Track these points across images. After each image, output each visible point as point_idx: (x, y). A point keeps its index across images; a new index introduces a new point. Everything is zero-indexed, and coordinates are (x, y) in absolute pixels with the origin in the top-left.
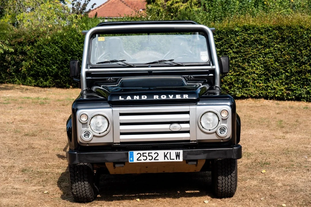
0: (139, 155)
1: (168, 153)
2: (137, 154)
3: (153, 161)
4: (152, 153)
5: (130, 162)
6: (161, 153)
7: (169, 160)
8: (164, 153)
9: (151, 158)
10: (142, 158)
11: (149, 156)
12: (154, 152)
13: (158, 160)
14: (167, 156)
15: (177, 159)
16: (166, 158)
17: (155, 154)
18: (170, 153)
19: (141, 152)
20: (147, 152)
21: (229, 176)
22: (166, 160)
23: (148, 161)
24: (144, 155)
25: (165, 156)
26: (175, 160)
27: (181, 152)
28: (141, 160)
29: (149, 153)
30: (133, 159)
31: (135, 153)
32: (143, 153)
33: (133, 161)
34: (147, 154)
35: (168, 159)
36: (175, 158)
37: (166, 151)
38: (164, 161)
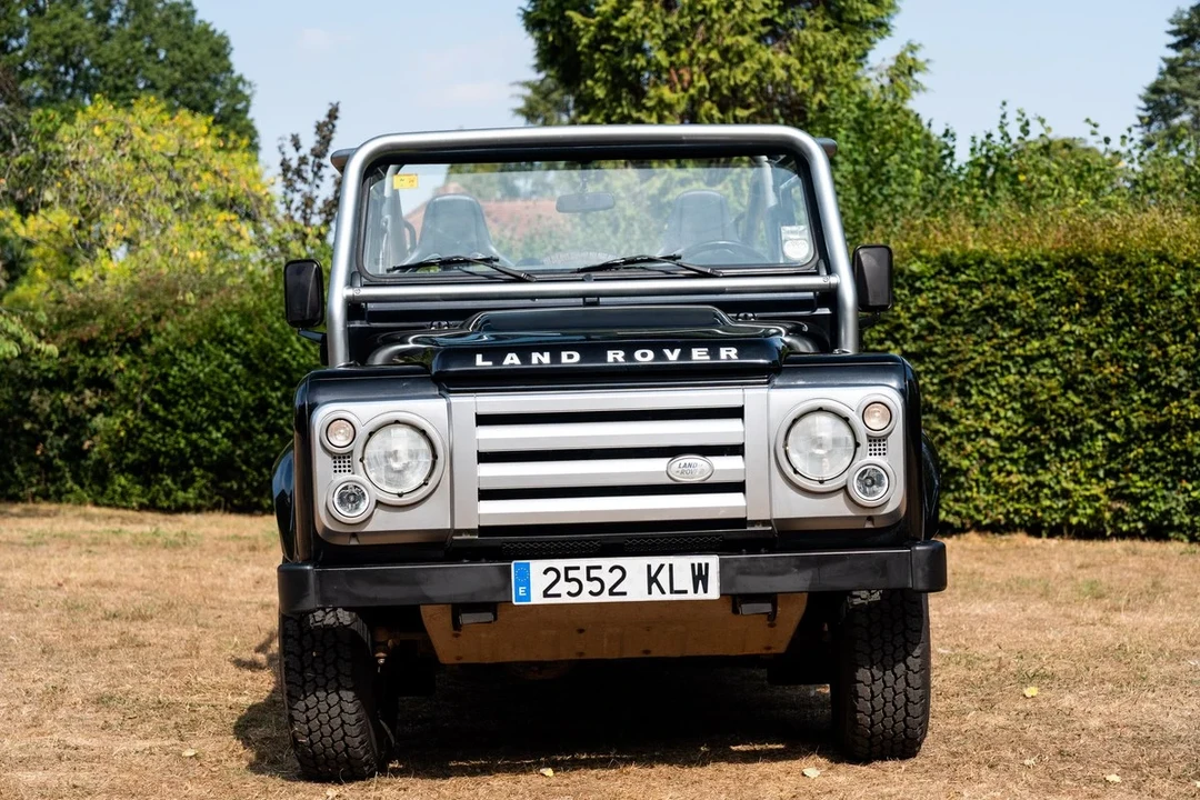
0: (552, 575)
1: (662, 566)
2: (545, 572)
3: (605, 598)
4: (599, 567)
5: (515, 603)
6: (636, 566)
7: (668, 597)
8: (649, 567)
9: (596, 586)
10: (563, 587)
11: (589, 579)
12: (607, 562)
13: (625, 594)
14: (658, 578)
15: (696, 591)
16: (654, 586)
17: (611, 570)
18: (671, 566)
19: (560, 564)
20: (583, 563)
21: (900, 668)
22: (656, 596)
23: (585, 598)
24: (572, 574)
25: (652, 580)
26: (691, 596)
27: (713, 561)
28: (559, 595)
29: (589, 569)
30: (528, 591)
31: (537, 567)
32: (567, 569)
33: (528, 598)
34: (583, 571)
35: (663, 592)
36: (690, 588)
37: (655, 561)
38: (645, 597)
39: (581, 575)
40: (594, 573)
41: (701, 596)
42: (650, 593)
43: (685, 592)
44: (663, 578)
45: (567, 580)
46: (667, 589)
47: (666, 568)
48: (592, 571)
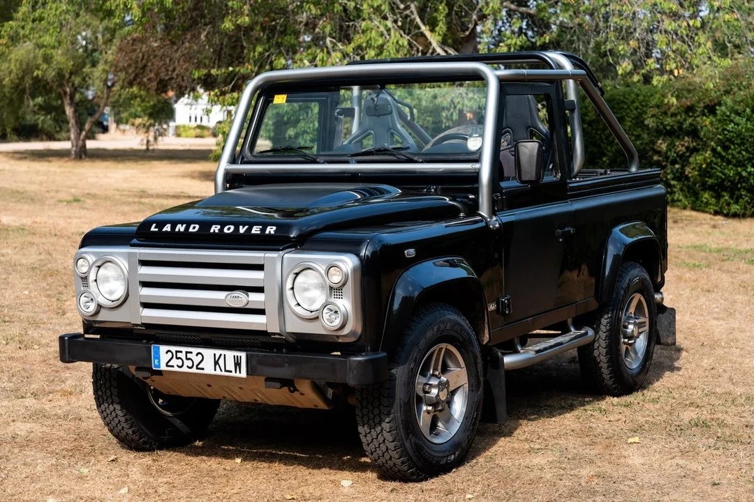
0: (170, 354)
1: (221, 355)
2: (167, 353)
3: (194, 370)
4: (191, 353)
5: (154, 369)
6: (209, 353)
7: (224, 373)
8: (215, 355)
9: (190, 364)
10: (175, 362)
11: (187, 359)
12: (195, 350)
13: (203, 369)
14: (219, 362)
15: (236, 372)
16: (217, 366)
17: (197, 355)
18: (225, 355)
19: (174, 349)
20: (184, 349)
21: (378, 429)
22: (218, 372)
23: (185, 369)
24: (179, 355)
25: (216, 363)
26: (233, 374)
27: (243, 355)
28: (173, 366)
29: (187, 353)
30: (159, 362)
31: (163, 349)
32: (177, 352)
33: (159, 366)
34: (184, 353)
35: (221, 370)
36: (233, 370)
37: (218, 352)
38: (213, 372)
39: (182, 356)
40: (189, 356)
41: (238, 375)
42: (215, 370)
43: (231, 372)
44: (221, 362)
45: (177, 358)
46: (223, 369)
47: (223, 356)
48: (188, 354)
